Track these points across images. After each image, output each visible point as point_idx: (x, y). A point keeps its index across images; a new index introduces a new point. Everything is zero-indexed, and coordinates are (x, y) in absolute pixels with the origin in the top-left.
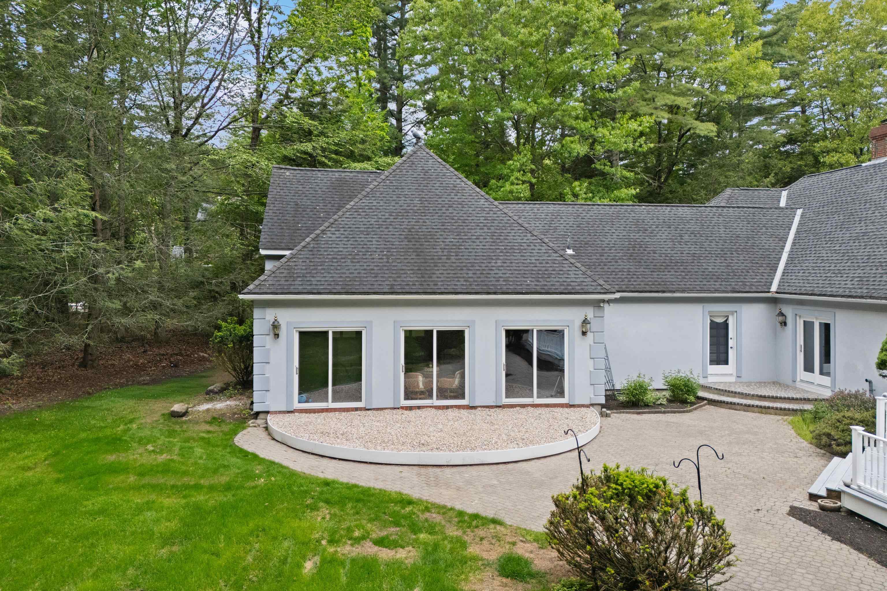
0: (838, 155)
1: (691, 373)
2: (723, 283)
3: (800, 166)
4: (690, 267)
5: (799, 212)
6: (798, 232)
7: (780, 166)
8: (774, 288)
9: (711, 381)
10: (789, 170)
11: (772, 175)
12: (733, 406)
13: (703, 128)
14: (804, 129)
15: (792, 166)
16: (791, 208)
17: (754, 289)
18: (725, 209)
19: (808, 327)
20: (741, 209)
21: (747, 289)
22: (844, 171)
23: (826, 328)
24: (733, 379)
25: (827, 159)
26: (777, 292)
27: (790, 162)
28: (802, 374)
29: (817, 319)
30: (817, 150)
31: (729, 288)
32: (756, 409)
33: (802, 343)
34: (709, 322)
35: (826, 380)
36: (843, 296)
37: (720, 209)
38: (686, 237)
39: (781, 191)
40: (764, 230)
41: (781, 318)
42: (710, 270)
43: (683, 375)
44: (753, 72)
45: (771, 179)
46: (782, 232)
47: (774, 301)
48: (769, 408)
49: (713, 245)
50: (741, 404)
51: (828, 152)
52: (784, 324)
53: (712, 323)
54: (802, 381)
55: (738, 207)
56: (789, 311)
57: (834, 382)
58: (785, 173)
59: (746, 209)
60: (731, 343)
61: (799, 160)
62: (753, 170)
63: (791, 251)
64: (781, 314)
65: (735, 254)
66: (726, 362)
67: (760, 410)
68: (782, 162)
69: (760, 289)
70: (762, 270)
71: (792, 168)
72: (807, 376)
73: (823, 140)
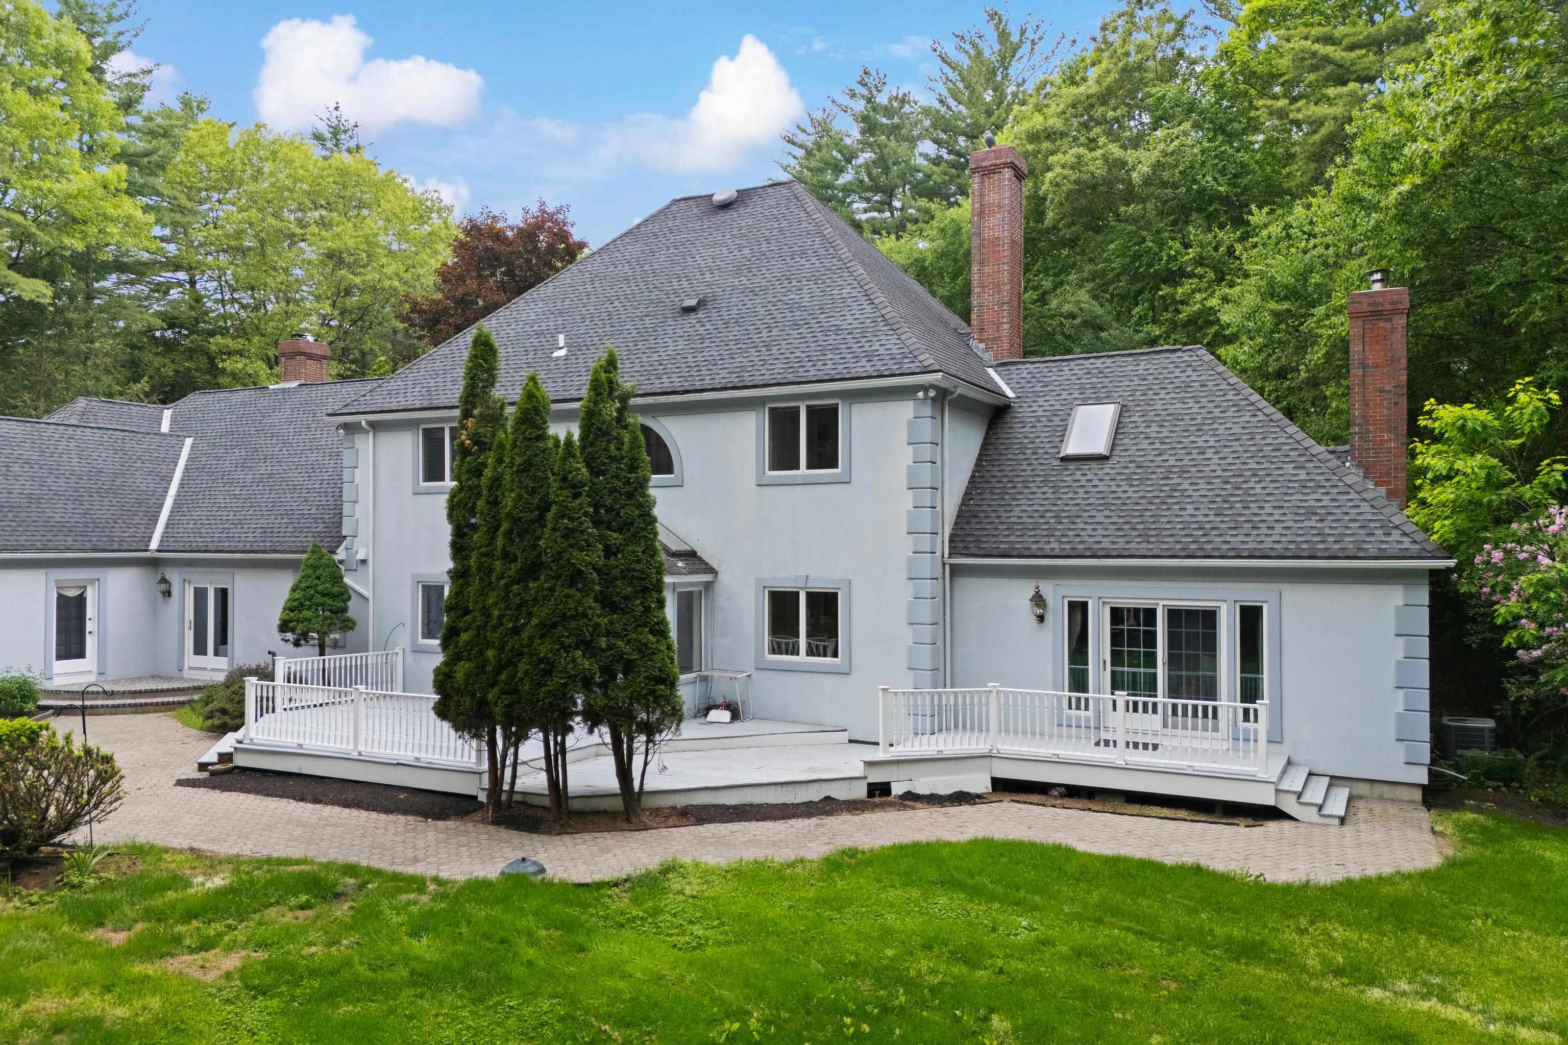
0: (244, 360)
1: (29, 670)
2: (80, 538)
3: (189, 369)
4: (24, 514)
5: (189, 442)
6: (187, 469)
7: (156, 364)
8: (154, 544)
9: (58, 683)
10: (171, 374)
11: (146, 379)
12: (94, 711)
13: (27, 288)
14: (193, 314)
15: (176, 367)
16: (177, 435)
17: (125, 546)
18: (78, 430)
19: (200, 595)
20: (104, 431)
21: (115, 547)
22: (247, 393)
23: (223, 595)
24: (92, 678)
25: (228, 365)
26: (158, 551)
27: (173, 361)
28: (191, 659)
29: (211, 583)
30: (213, 348)
31: (88, 545)
32: (128, 709)
33: (192, 618)
34: (55, 596)
35: (222, 663)
36: (243, 552)
37: (70, 429)
38: (16, 468)
39: (163, 409)
40: (139, 464)
41: (163, 587)
42: (58, 519)
43: (17, 675)
44: (111, 211)
45: (144, 385)
46: (164, 469)
47: (153, 563)
48: (146, 704)
49: (61, 481)
50: (107, 706)
51: (230, 354)
52: (168, 594)
53: (60, 597)
54: (191, 668)
55: (99, 428)
56: (174, 576)
57: (231, 662)
58: (164, 377)
59: (111, 432)
60: (89, 626)
61: (187, 360)
62: (114, 368)
63: (178, 495)
64: (164, 581)
65: (97, 498)
66: (81, 654)
67: (134, 709)
68: (159, 359)
69: (134, 546)
70: (136, 520)
71: (176, 371)
72: (200, 660)
73: (222, 335)
